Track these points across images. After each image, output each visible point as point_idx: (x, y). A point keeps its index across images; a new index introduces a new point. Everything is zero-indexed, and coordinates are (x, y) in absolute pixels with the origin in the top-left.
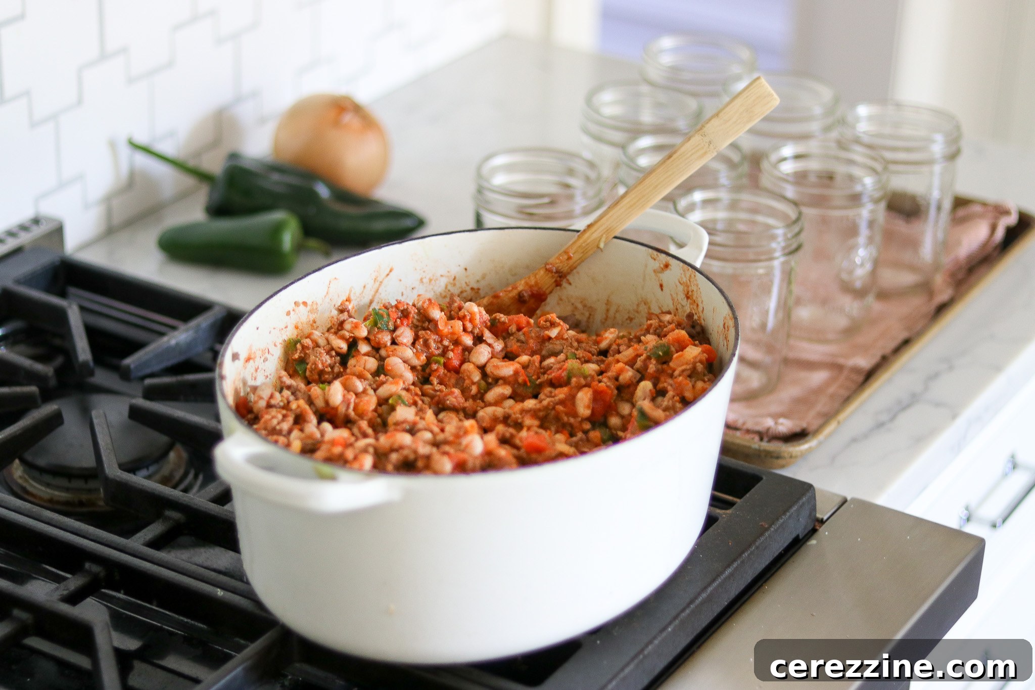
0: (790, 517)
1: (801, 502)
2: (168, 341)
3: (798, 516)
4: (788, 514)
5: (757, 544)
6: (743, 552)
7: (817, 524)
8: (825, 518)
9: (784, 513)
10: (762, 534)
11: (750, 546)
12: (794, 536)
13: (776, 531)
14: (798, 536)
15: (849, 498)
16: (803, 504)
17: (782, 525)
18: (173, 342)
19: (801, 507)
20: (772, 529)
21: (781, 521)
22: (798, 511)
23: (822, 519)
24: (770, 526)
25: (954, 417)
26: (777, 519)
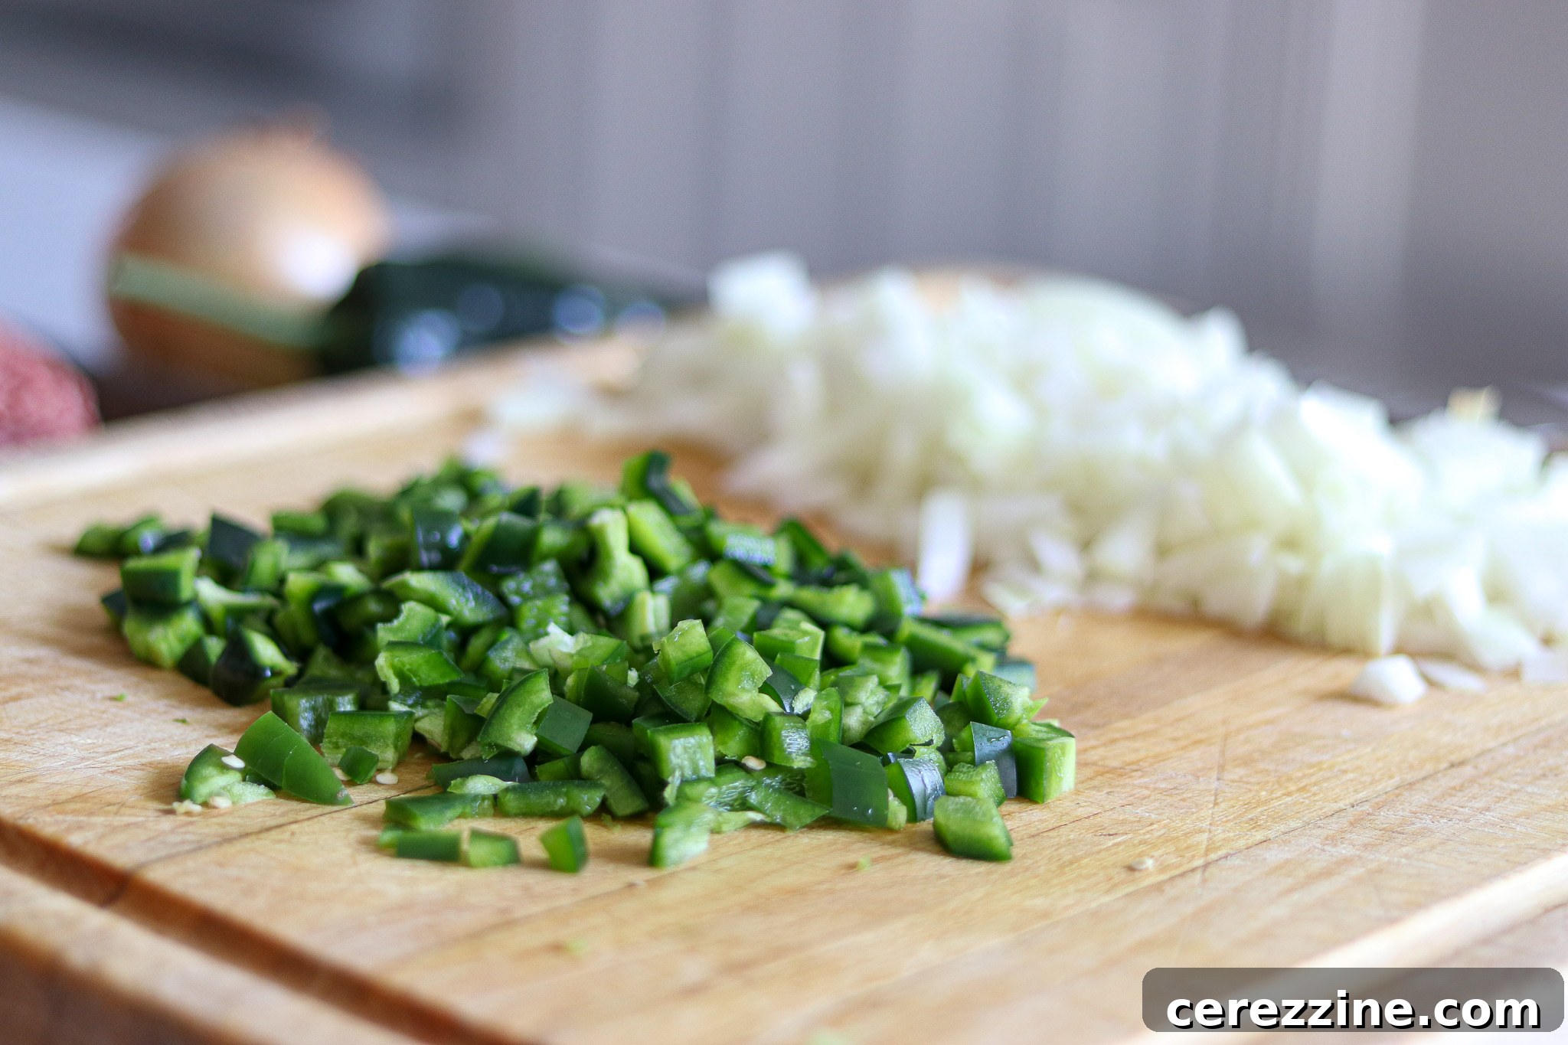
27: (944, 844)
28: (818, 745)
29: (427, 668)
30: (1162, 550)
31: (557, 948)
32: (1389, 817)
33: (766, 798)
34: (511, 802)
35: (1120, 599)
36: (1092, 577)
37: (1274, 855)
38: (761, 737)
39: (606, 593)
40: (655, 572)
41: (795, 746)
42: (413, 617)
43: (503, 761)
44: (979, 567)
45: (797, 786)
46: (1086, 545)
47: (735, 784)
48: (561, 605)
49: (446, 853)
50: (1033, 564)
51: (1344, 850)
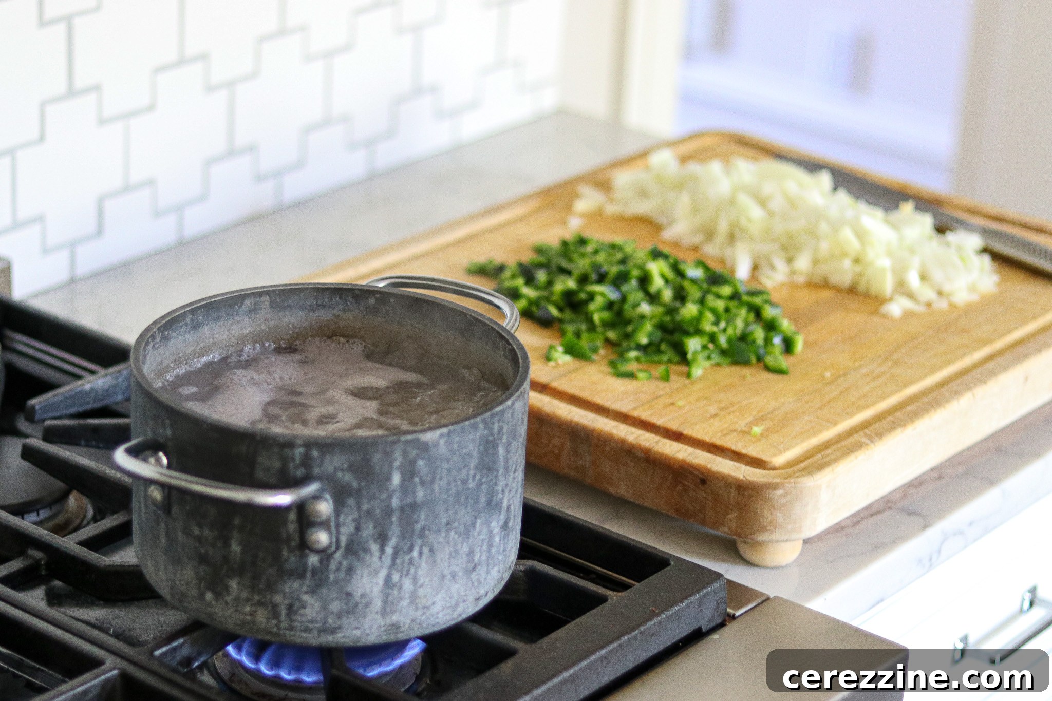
0: (688, 605)
1: (704, 592)
2: (83, 385)
3: (700, 605)
4: (686, 602)
5: (642, 628)
6: (623, 635)
7: (727, 618)
8: (737, 614)
9: (682, 601)
10: (650, 619)
11: (633, 630)
12: (694, 626)
13: (669, 618)
14: (700, 629)
15: (771, 597)
16: (707, 594)
17: (677, 612)
18: (88, 387)
19: (705, 596)
20: (664, 616)
21: (676, 608)
22: (700, 602)
23: (734, 615)
24: (662, 612)
25: (925, 527)
26: (672, 606)
27: (768, 369)
28: (729, 341)
29: (606, 315)
30: (815, 262)
31: (673, 404)
32: (895, 357)
33: (716, 358)
34: (643, 359)
35: (801, 279)
36: (792, 272)
37: (863, 371)
38: (713, 338)
39: (653, 289)
40: (667, 281)
41: (723, 340)
42: (599, 301)
43: (639, 347)
44: (755, 268)
45: (723, 353)
46: (790, 260)
47: (706, 353)
48: (640, 295)
49: (631, 376)
50: (773, 267)
51: (883, 369)
